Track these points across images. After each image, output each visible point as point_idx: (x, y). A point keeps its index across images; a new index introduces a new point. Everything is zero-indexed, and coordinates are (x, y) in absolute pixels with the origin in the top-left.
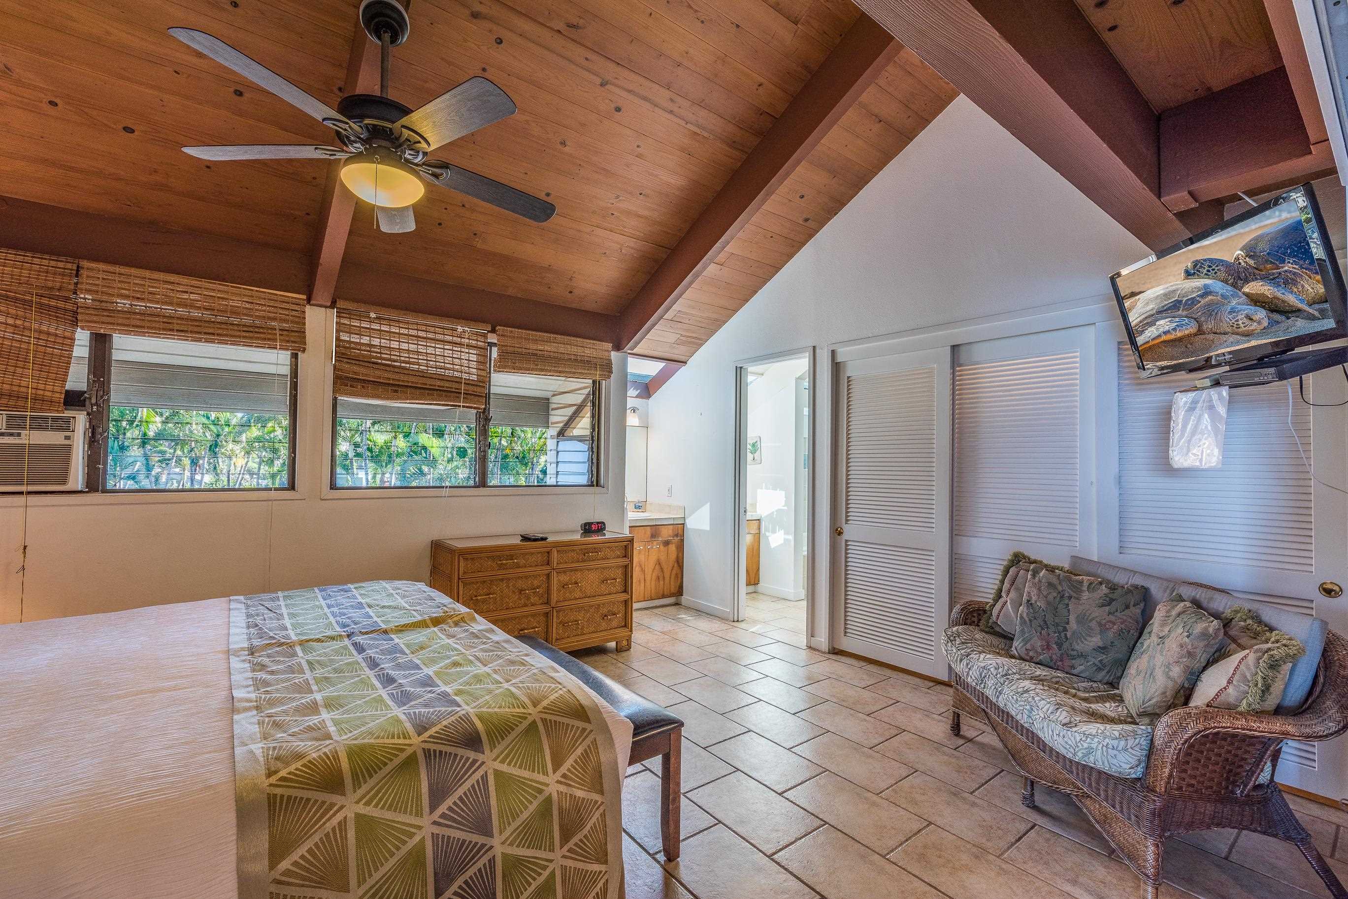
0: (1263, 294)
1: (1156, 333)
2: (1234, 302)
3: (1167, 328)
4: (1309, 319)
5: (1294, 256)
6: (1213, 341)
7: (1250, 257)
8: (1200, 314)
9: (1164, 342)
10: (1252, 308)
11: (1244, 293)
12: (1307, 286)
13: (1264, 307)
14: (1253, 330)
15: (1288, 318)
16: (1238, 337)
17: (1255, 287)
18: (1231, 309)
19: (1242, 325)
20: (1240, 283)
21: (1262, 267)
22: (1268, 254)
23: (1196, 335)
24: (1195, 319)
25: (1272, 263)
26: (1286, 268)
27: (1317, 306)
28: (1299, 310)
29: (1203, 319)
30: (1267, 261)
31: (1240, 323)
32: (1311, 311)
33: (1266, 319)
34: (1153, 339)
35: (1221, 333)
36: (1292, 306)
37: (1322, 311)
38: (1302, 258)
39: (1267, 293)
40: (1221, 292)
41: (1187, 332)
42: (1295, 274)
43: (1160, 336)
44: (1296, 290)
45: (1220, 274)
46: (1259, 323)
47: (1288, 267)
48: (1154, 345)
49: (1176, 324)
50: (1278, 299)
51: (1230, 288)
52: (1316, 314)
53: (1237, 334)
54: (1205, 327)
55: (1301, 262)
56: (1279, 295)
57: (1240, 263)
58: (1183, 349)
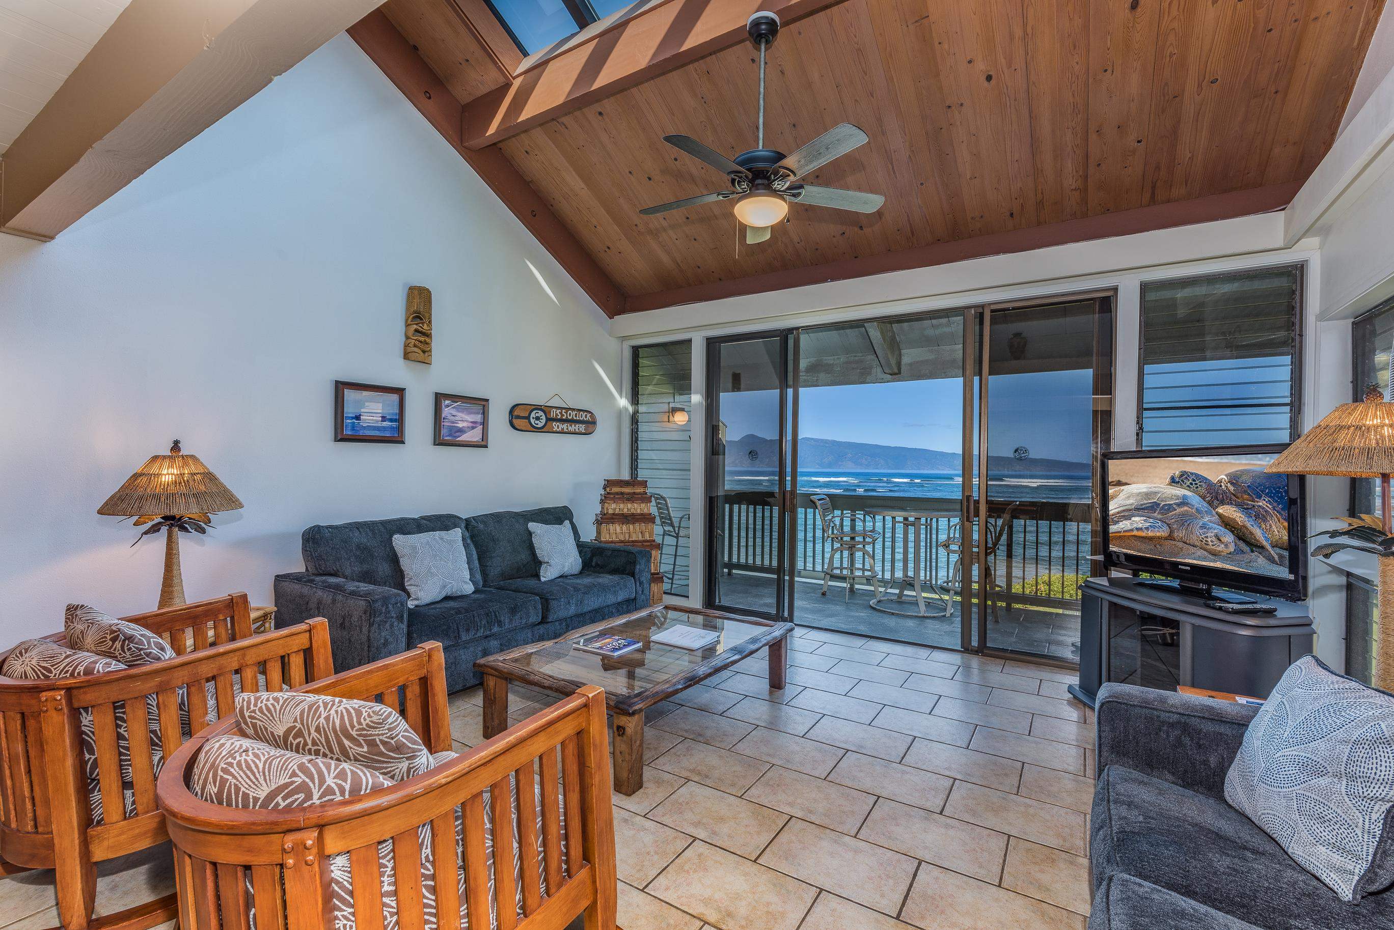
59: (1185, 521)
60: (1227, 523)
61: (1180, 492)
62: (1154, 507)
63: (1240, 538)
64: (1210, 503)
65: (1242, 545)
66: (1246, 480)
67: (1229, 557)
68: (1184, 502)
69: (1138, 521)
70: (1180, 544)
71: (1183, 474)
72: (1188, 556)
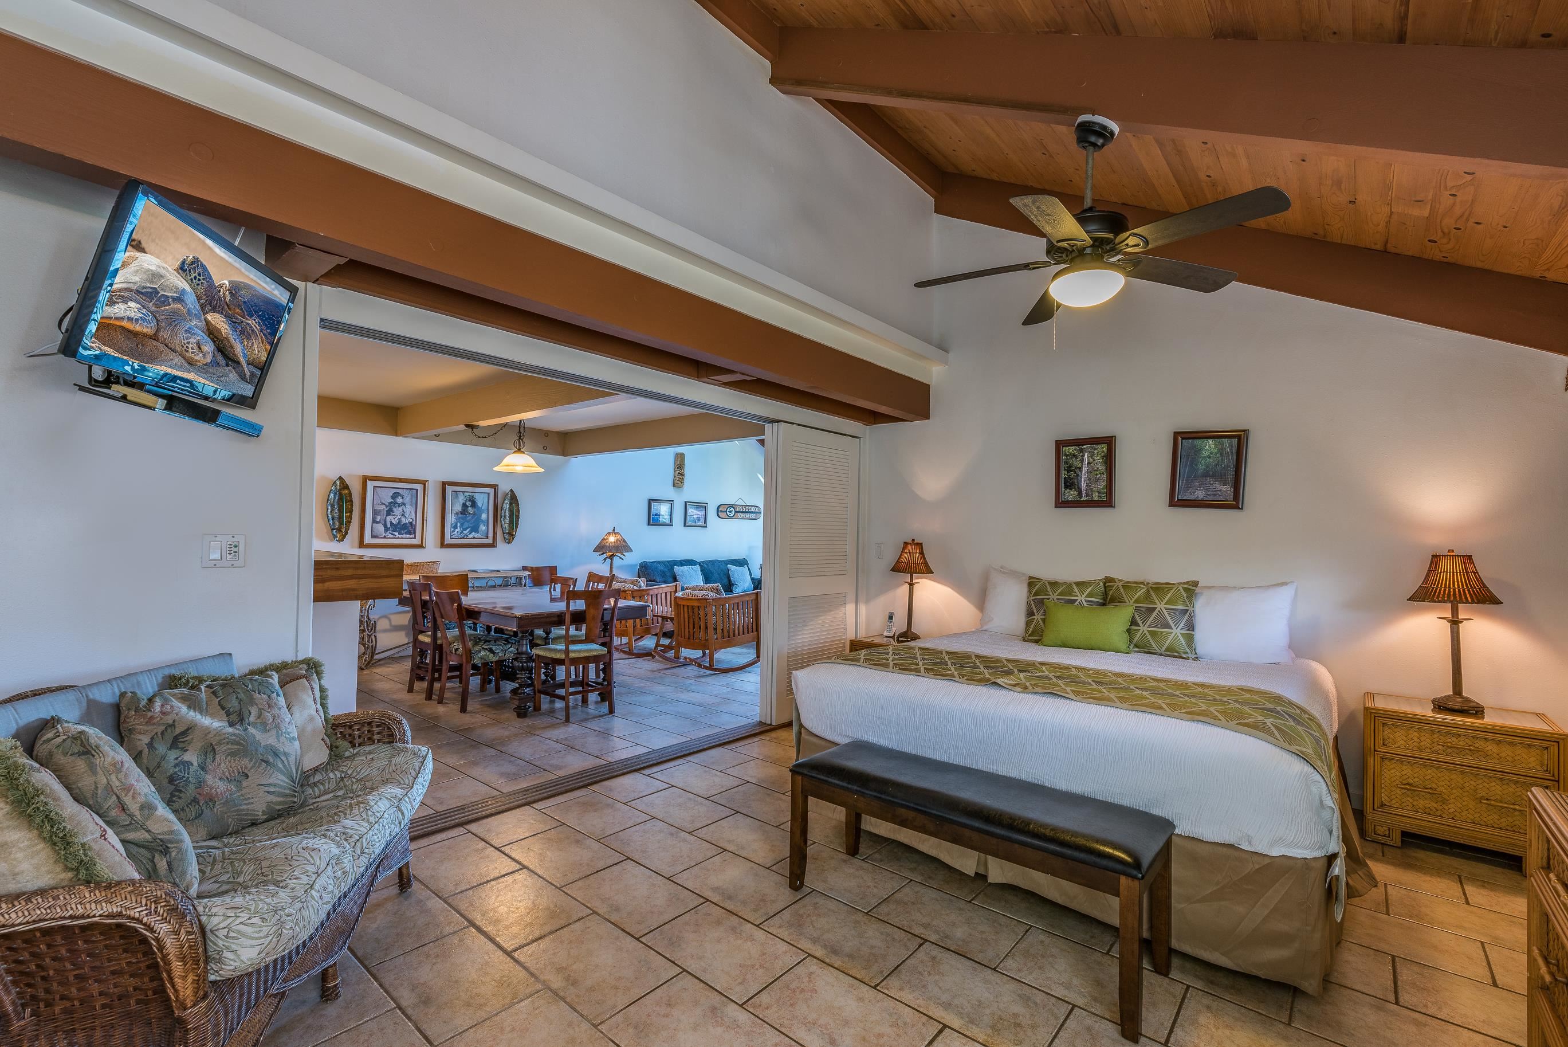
0: (220, 330)
1: (121, 314)
2: (194, 323)
3: (132, 315)
4: (240, 376)
5: (262, 320)
6: (161, 352)
7: (231, 293)
8: (163, 317)
9: (123, 328)
10: (206, 337)
11: (205, 319)
12: (255, 346)
13: (214, 342)
14: (197, 361)
15: (227, 365)
16: (183, 361)
17: (216, 319)
18: (190, 328)
19: (190, 350)
20: (208, 307)
21: (232, 307)
22: (244, 302)
23: (150, 337)
24: (157, 320)
25: (242, 309)
26: (250, 322)
27: (252, 368)
28: (238, 363)
29: (163, 324)
30: (239, 306)
31: (190, 346)
32: (246, 369)
33: (211, 355)
34: (116, 318)
35: (170, 349)
36: (235, 355)
37: (252, 374)
38: (266, 325)
39: (223, 331)
40: (190, 306)
41: (145, 330)
42: (253, 330)
43: (122, 318)
44: (246, 343)
45: (201, 290)
46: (204, 355)
47: (252, 322)
48: (113, 325)
49: (141, 315)
50: (229, 342)
51: (198, 307)
52: (248, 375)
53: (184, 358)
54: (161, 334)
55: (264, 327)
56: (231, 338)
57: (219, 291)
58: (133, 346)
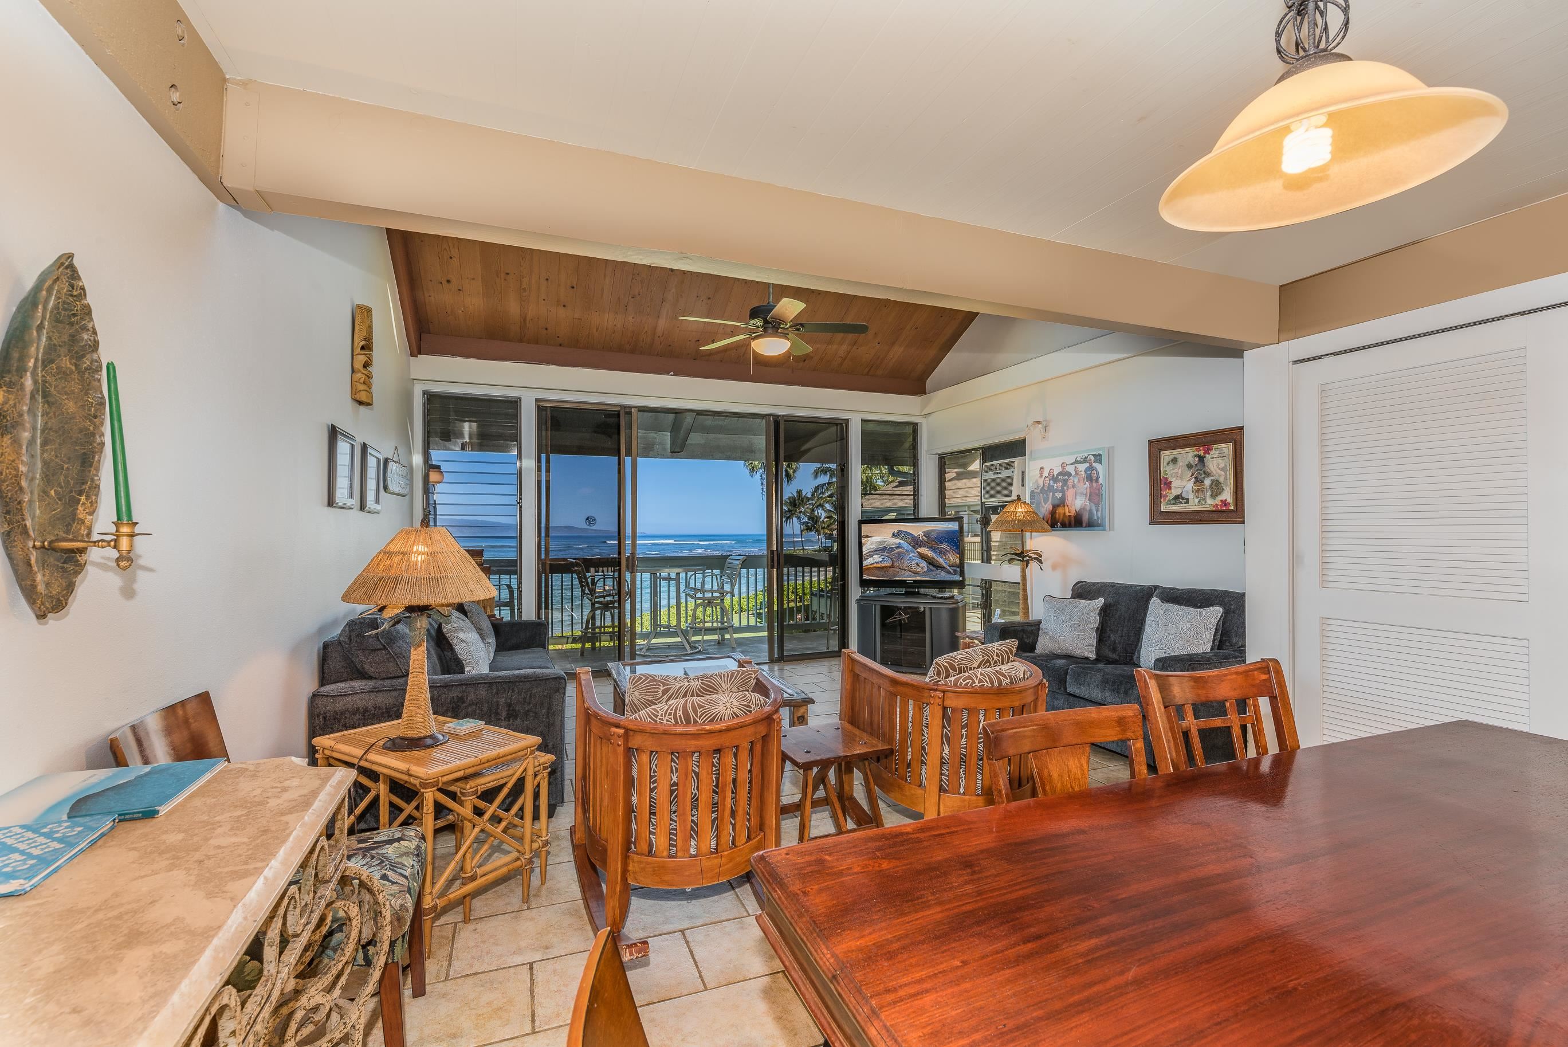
59: (900, 556)
60: (923, 557)
61: (897, 541)
62: (884, 549)
63: (930, 564)
64: (913, 546)
65: (931, 567)
66: (934, 535)
67: (924, 574)
68: (899, 546)
69: (876, 558)
70: (897, 570)
71: (899, 531)
72: (902, 576)
